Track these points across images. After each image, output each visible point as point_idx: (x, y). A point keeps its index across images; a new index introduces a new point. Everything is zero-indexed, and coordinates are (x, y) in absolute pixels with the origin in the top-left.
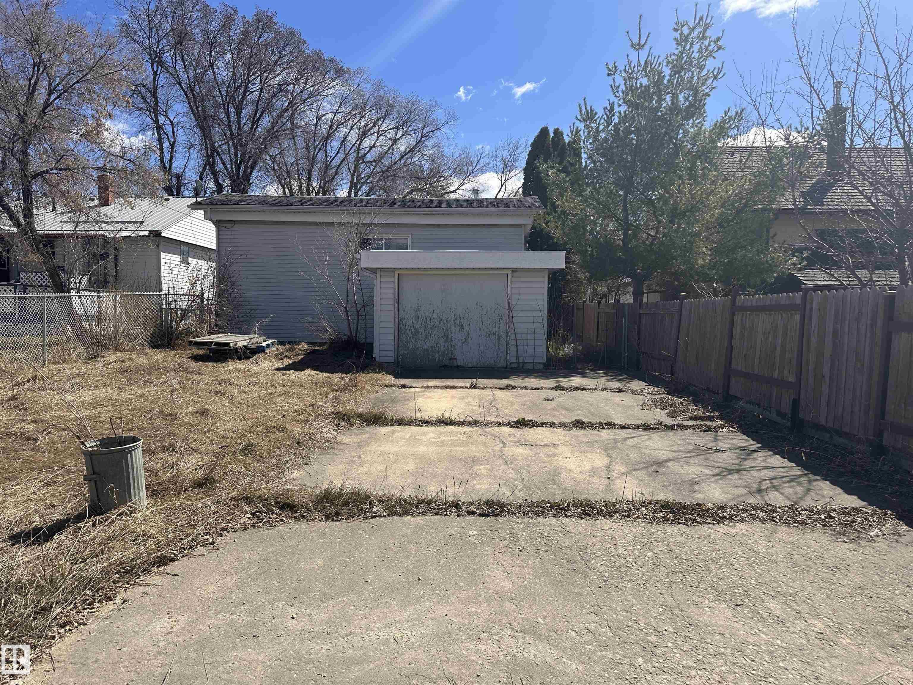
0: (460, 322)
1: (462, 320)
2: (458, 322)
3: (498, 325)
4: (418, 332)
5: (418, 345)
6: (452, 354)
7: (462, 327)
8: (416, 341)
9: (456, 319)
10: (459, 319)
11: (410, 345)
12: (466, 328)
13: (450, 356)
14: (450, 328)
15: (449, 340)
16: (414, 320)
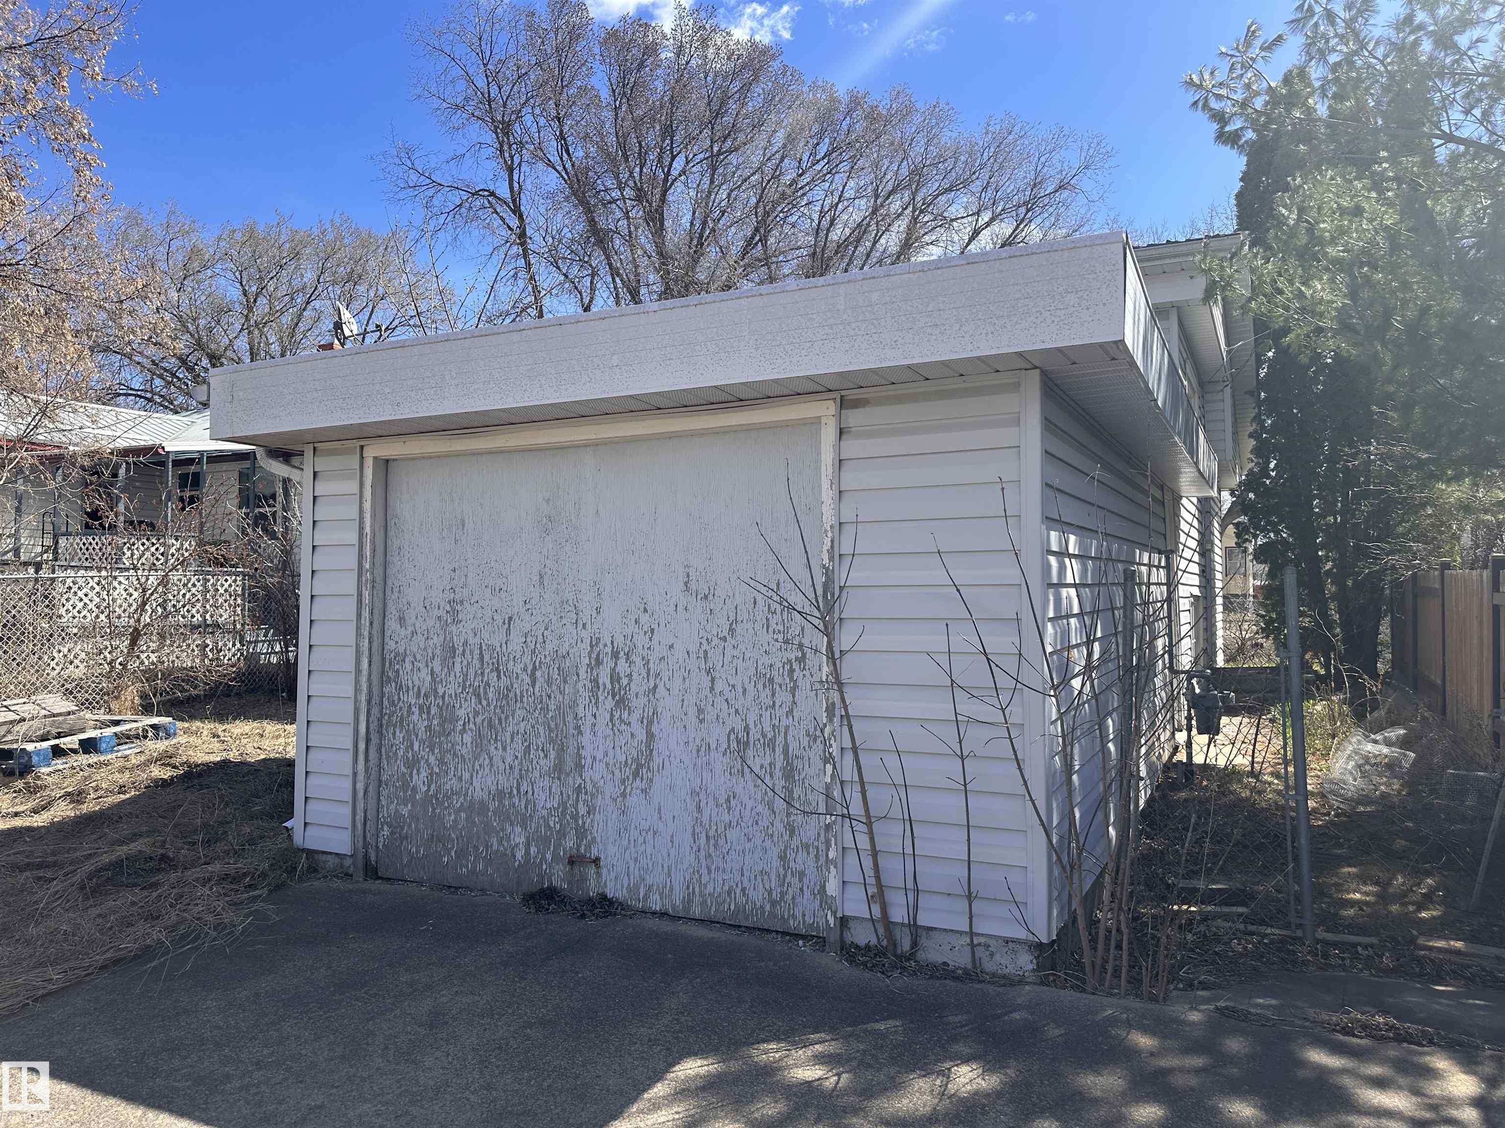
0: (615, 677)
1: (623, 667)
2: (604, 678)
3: (784, 697)
4: (455, 719)
5: (452, 783)
6: (581, 833)
7: (621, 703)
8: (441, 762)
9: (599, 662)
10: (607, 662)
11: (419, 780)
12: (640, 703)
13: (569, 843)
14: (575, 703)
15: (569, 763)
16: (437, 665)
